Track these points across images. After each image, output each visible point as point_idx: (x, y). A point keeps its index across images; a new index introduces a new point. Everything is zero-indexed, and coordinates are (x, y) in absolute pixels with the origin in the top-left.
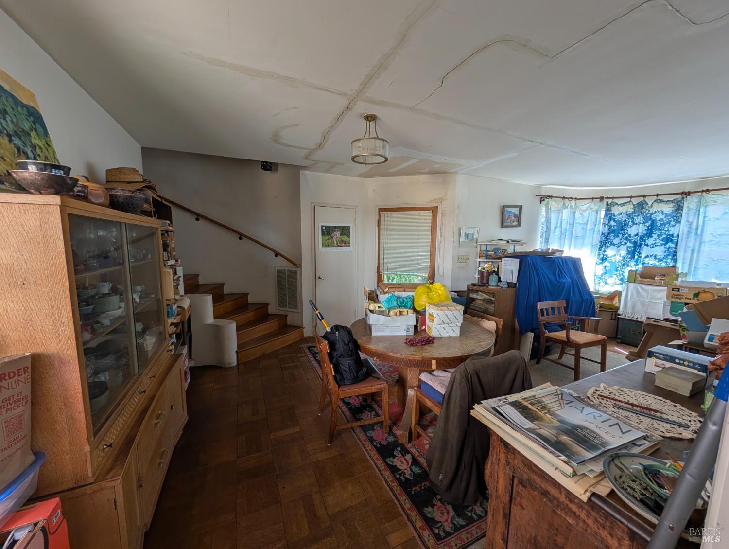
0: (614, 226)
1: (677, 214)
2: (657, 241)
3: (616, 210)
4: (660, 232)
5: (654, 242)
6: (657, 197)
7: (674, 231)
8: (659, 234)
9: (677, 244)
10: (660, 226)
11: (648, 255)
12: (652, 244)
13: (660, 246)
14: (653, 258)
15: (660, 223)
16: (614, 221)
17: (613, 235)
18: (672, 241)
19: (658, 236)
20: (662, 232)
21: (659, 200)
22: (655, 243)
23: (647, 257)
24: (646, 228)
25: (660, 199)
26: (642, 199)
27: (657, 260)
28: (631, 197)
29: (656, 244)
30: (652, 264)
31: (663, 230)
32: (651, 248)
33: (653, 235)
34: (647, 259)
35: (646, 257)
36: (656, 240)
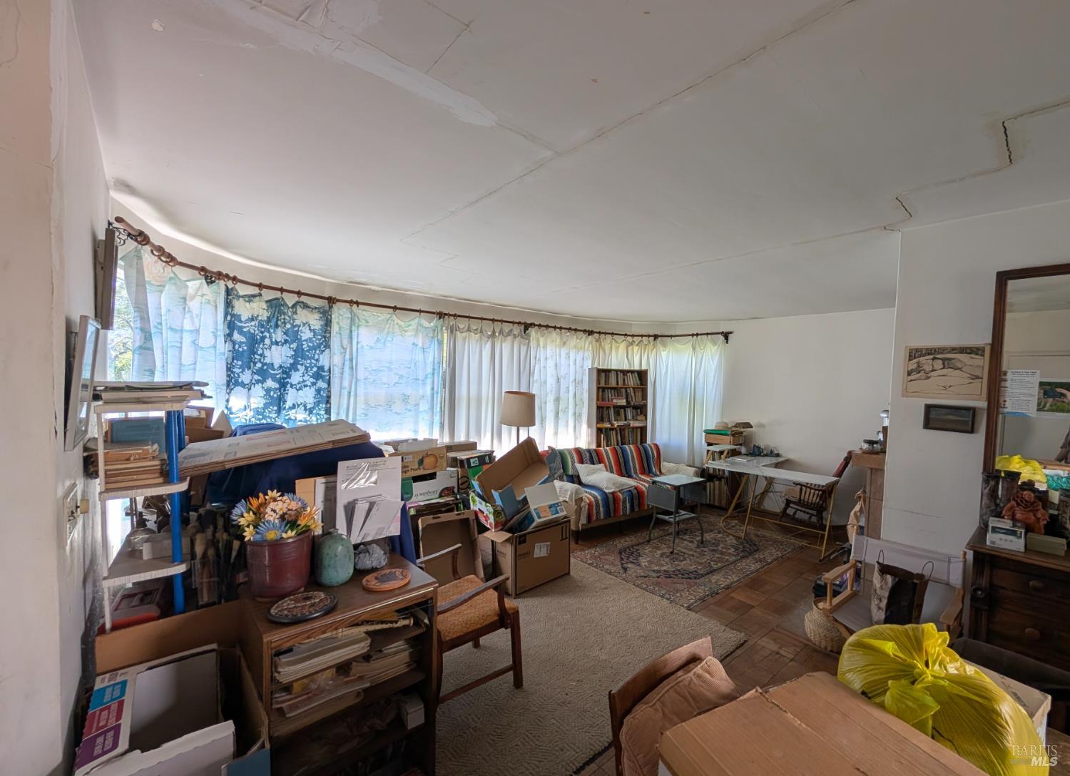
0: (241, 343)
1: (325, 332)
2: (306, 378)
3: (243, 309)
4: (309, 361)
5: (301, 380)
6: (299, 297)
7: (324, 360)
8: (308, 365)
9: (329, 384)
10: (308, 351)
11: (294, 405)
12: (299, 383)
13: (310, 386)
14: (303, 408)
15: (308, 346)
16: (241, 332)
17: (240, 363)
18: (322, 377)
19: (306, 368)
20: (311, 363)
21: (303, 302)
22: (304, 381)
23: (293, 407)
24: (293, 353)
25: (305, 301)
26: (278, 294)
27: (307, 413)
28: (260, 286)
29: (305, 383)
30: (301, 421)
31: (313, 358)
32: (298, 390)
33: (299, 367)
34: (294, 411)
35: (291, 408)
36: (303, 376)
